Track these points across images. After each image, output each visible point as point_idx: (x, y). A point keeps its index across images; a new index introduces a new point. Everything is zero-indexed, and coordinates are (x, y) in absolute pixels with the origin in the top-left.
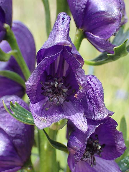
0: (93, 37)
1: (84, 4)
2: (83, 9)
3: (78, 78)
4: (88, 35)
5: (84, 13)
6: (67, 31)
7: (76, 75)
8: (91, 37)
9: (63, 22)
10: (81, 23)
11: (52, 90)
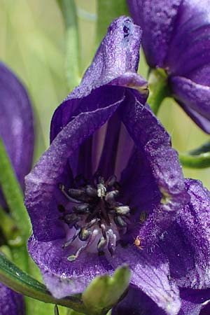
0: (193, 89)
1: (174, 6)
2: (169, 17)
3: (160, 171)
4: (180, 85)
5: (171, 29)
6: (134, 57)
7: (156, 167)
8: (189, 87)
9: (125, 36)
10: (163, 55)
11: (89, 207)
